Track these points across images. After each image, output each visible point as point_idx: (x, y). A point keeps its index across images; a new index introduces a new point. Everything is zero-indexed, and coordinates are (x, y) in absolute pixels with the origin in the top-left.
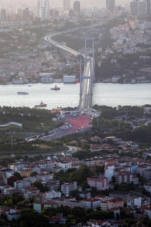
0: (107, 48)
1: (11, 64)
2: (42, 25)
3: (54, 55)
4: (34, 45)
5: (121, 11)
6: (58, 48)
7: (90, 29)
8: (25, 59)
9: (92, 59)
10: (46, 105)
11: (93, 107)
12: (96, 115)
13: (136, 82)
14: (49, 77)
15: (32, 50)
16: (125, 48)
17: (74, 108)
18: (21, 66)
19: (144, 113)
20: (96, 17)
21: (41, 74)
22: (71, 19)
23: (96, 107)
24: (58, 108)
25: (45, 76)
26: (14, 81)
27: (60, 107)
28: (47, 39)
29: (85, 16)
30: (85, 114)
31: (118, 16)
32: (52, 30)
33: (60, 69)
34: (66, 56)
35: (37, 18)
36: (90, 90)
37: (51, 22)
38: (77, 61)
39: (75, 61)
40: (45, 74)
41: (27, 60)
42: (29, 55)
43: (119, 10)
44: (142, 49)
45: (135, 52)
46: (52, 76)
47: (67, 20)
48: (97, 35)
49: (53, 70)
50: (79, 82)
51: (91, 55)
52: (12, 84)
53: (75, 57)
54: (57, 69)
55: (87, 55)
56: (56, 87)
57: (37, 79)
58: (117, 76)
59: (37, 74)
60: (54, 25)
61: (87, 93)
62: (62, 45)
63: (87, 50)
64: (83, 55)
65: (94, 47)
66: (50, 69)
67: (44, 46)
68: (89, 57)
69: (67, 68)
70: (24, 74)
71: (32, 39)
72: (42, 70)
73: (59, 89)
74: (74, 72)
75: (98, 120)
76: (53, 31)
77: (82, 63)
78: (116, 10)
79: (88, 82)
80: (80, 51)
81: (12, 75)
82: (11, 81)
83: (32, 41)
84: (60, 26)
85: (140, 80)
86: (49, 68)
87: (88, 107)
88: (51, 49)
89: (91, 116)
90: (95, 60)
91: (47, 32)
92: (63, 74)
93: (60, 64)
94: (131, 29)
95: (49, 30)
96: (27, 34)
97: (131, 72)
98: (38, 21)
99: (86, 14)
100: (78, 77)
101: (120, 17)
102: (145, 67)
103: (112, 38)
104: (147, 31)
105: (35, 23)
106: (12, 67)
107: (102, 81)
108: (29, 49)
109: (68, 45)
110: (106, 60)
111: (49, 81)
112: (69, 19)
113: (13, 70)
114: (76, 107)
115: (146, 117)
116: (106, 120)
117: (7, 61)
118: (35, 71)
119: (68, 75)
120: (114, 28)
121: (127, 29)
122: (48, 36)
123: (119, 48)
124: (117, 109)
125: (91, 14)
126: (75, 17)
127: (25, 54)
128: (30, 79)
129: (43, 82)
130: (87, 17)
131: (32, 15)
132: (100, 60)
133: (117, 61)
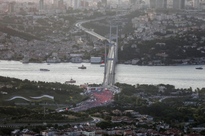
0: (129, 35)
1: (46, 45)
2: (74, 14)
3: (83, 39)
4: (67, 30)
5: (142, 4)
6: (87, 34)
7: (115, 19)
8: (59, 42)
9: (116, 44)
10: (75, 81)
11: (115, 84)
12: (118, 91)
13: (153, 65)
14: (78, 58)
15: (65, 35)
16: (144, 35)
17: (99, 84)
18: (55, 47)
19: (158, 91)
20: (120, 9)
21: (72, 55)
22: (99, 9)
23: (118, 84)
24: (85, 84)
25: (75, 57)
26: (48, 60)
27: (86, 84)
28: (78, 25)
29: (111, 8)
30: (108, 90)
31: (139, 8)
32: (82, 18)
33: (88, 51)
34: (94, 40)
35: (70, 8)
36: (113, 70)
37: (82, 11)
38: (103, 45)
39: (101, 45)
40: (75, 55)
41: (60, 42)
42: (62, 38)
43: (140, 3)
44: (159, 37)
45: (153, 39)
46: (81, 57)
47: (96, 10)
48: (120, 24)
49: (82, 52)
50: (103, 62)
51: (115, 40)
52: (47, 62)
53: (102, 42)
54: (86, 51)
55: (111, 40)
56: (83, 66)
57: (68, 59)
58: (137, 59)
59: (68, 55)
60: (85, 14)
61: (111, 72)
62: (91, 31)
63: (111, 36)
64: (108, 40)
65: (118, 33)
66: (79, 51)
67: (75, 32)
68: (113, 42)
69: (94, 50)
70: (57, 55)
71: (65, 25)
72: (72, 52)
73: (85, 68)
74: (100, 55)
75: (119, 96)
76: (83, 19)
77: (107, 47)
78: (138, 3)
79: (111, 63)
80: (105, 36)
81: (47, 55)
82: (46, 60)
83: (65, 27)
84: (89, 15)
85: (156, 63)
86: (78, 50)
87: (111, 84)
88: (81, 34)
89: (113, 92)
90: (118, 45)
91: (79, 19)
92: (91, 56)
93: (88, 47)
94: (149, 20)
95: (80, 18)
96: (61, 20)
97: (149, 56)
98: (70, 10)
99: (112, 6)
100: (103, 58)
101: (141, 9)
102: (161, 53)
103: (133, 27)
104: (163, 22)
105: (68, 12)
106: (47, 48)
107: (123, 63)
108: (62, 33)
109: (95, 31)
110: (127, 45)
111: (78, 61)
112: (98, 10)
113: (48, 51)
114: (100, 84)
115: (160, 94)
116: (126, 96)
117: (43, 43)
118: (66, 52)
119: (95, 57)
120: (136, 18)
121: (147, 20)
122: (79, 23)
123: (139, 35)
124: (136, 87)
125: (116, 5)
126: (102, 8)
127: (59, 37)
128: (62, 59)
129: (73, 61)
130: (112, 9)
131: (66, 5)
132: (122, 45)
133: (137, 46)
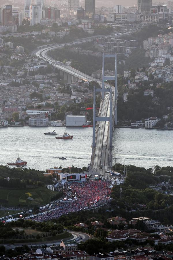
0: (138, 71)
2: (32, 33)
3: (51, 81)
4: (19, 64)
5: (162, 13)
6: (58, 71)
7: (112, 41)
8: (4, 87)
9: (114, 89)
11: (113, 167)
12: (119, 181)
14: (42, 118)
15: (15, 73)
16: (168, 72)
17: (82, 168)
20: (120, 22)
21: (29, 112)
22: (80, 23)
23: (119, 168)
24: (56, 168)
25: (35, 116)
27: (58, 167)
28: (40, 54)
29: (103, 20)
30: (100, 179)
31: (157, 20)
32: (48, 41)
33: (61, 104)
34: (72, 83)
35: (24, 21)
36: (109, 139)
37: (47, 28)
38: (89, 91)
39: (85, 92)
40: (35, 112)
41: (7, 88)
42: (11, 80)
43: (159, 11)
46: (47, 115)
47: (74, 25)
48: (122, 50)
49: (48, 106)
50: (90, 125)
51: (112, 83)
53: (86, 85)
54: (56, 104)
55: (105, 82)
57: (22, 120)
58: (154, 118)
59: (23, 112)
60: (53, 33)
61: (104, 144)
62: (65, 64)
63: (105, 74)
64: (98, 82)
65: (117, 69)
66: (44, 103)
67: (35, 67)
68: (109, 86)
69: (73, 102)
71: (16, 55)
72: (30, 106)
74: (83, 110)
75: (121, 189)
76: (51, 42)
77: (97, 96)
78: (154, 11)
79: (106, 126)
80: (94, 75)
83: (16, 58)
84: (62, 34)
86: (42, 102)
87: (106, 167)
88: (47, 71)
89: (110, 182)
91: (42, 43)
92: (66, 113)
93: (60, 95)
95: (44, 40)
96: (8, 46)
98: (26, 26)
99: (106, 16)
100: (89, 117)
101: (160, 22)
103: (146, 56)
105: (21, 29)
107: (128, 126)
108: (10, 70)
109: (73, 66)
110: (136, 90)
111: (42, 123)
112: (78, 24)
114: (85, 168)
116: (134, 190)
118: (19, 107)
119: (73, 115)
120: (151, 39)
122: (42, 50)
123: (157, 72)
124: (153, 172)
125: (113, 16)
126: (87, 21)
127: (4, 79)
128: (11, 119)
129: (32, 124)
130: (106, 22)
131: (18, 16)
132: (126, 91)
133: (154, 93)
